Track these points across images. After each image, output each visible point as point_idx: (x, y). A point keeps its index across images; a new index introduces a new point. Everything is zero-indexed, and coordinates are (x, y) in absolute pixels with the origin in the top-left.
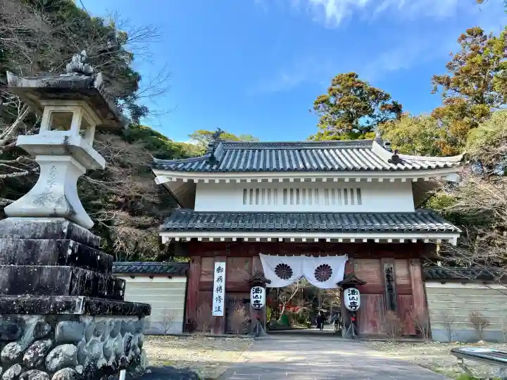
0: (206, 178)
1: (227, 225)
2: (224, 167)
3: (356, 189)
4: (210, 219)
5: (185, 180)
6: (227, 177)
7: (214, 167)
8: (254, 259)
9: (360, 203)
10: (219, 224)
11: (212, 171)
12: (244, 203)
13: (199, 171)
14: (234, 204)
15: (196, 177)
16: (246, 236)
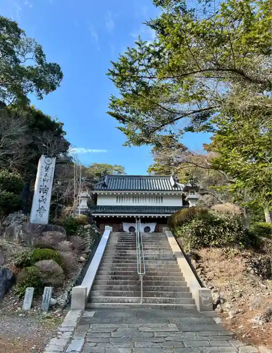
0: (102, 192)
1: (110, 211)
2: (109, 188)
3: (161, 197)
4: (104, 208)
5: (94, 193)
6: (111, 193)
7: (105, 188)
8: (121, 224)
9: (162, 202)
10: (107, 211)
11: (105, 190)
12: (117, 202)
13: (100, 190)
14: (113, 202)
15: (98, 192)
16: (118, 215)
